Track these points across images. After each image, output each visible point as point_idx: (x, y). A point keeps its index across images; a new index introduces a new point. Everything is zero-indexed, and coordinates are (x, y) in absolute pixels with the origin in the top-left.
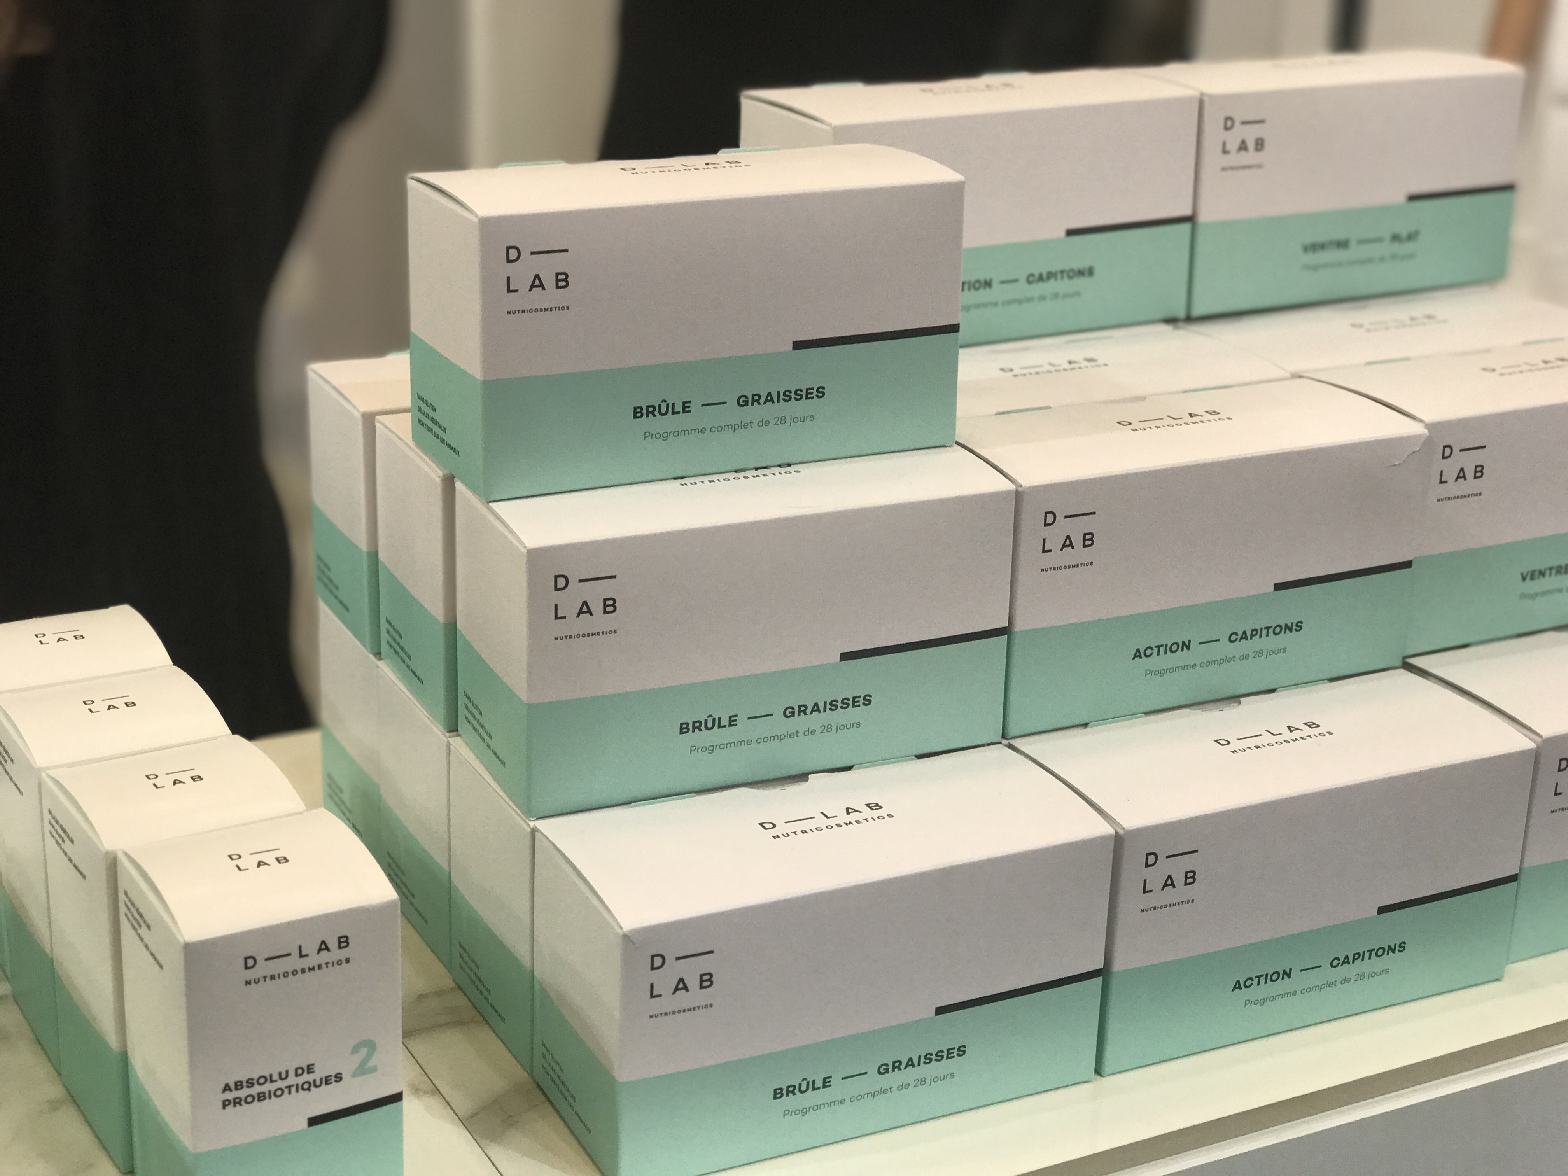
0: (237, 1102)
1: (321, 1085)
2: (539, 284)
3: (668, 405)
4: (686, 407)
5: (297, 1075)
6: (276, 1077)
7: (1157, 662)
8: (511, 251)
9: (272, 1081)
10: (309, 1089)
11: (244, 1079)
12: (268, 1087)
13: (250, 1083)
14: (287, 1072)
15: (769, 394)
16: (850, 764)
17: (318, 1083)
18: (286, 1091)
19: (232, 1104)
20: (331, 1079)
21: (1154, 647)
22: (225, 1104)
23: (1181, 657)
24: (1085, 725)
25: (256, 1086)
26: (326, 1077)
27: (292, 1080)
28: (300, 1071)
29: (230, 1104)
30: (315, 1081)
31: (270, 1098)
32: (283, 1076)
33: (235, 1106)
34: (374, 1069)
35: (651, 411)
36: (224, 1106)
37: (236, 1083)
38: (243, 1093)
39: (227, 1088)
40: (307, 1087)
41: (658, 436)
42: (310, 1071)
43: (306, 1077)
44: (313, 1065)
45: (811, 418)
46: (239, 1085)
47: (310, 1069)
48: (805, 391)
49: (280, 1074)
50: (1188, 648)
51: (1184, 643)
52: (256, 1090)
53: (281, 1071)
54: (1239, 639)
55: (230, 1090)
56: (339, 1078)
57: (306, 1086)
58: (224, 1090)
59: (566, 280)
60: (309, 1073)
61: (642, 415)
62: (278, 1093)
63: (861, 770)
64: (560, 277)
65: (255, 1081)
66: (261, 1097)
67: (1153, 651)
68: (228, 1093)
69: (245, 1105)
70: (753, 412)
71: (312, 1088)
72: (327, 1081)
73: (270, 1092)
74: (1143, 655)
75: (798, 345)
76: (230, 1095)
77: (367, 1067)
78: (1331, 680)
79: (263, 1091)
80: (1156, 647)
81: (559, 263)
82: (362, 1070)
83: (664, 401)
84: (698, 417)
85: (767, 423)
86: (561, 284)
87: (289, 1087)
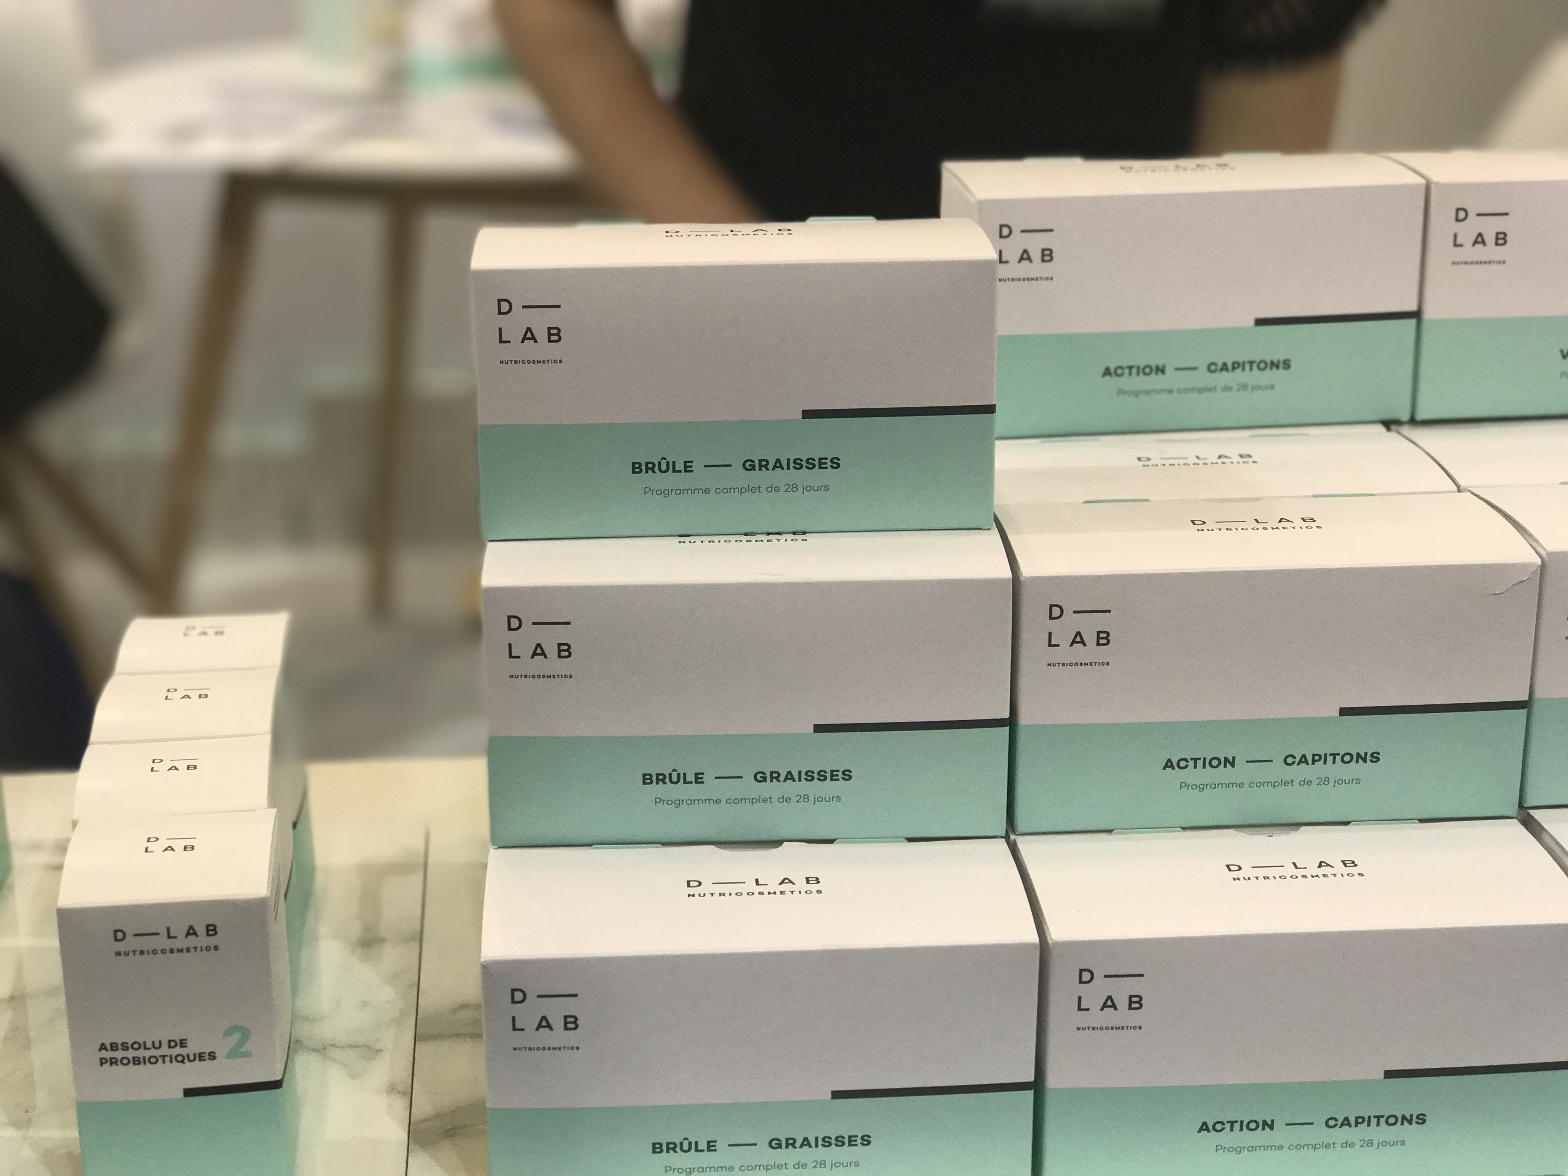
0: (113, 1062)
1: (195, 1059)
2: (531, 337)
3: (668, 463)
4: (688, 467)
5: (170, 1047)
6: (149, 1045)
7: (1191, 775)
8: (503, 303)
9: (145, 1048)
10: (183, 1062)
11: (119, 1042)
12: (141, 1053)
13: (125, 1046)
14: (160, 1042)
15: (778, 461)
16: (832, 837)
17: (192, 1058)
18: (160, 1060)
19: (108, 1063)
20: (204, 1057)
21: (1189, 760)
22: (103, 1061)
23: (1224, 774)
24: (1110, 831)
25: (130, 1050)
26: (200, 1054)
27: (164, 1050)
28: (173, 1044)
29: (107, 1062)
30: (188, 1055)
31: (145, 1063)
32: (157, 1045)
33: (111, 1064)
34: (248, 1054)
35: (650, 467)
36: (102, 1064)
37: (111, 1044)
38: (119, 1054)
39: (103, 1047)
40: (182, 1059)
41: (659, 492)
42: (183, 1045)
43: (178, 1050)
44: (186, 1040)
45: (825, 488)
46: (114, 1047)
47: (183, 1043)
48: (817, 460)
49: (153, 1043)
50: (1233, 765)
51: (1226, 759)
52: (130, 1054)
53: (155, 1040)
54: (1296, 763)
55: (106, 1049)
56: (212, 1056)
57: (180, 1058)
58: (101, 1049)
59: (558, 334)
60: (181, 1046)
61: (641, 471)
62: (153, 1061)
63: (842, 845)
64: (553, 331)
65: (129, 1046)
66: (136, 1061)
67: (1187, 764)
68: (103, 1051)
69: (121, 1067)
70: (759, 477)
71: (186, 1061)
72: (201, 1057)
73: (144, 1058)
74: (1176, 767)
75: (808, 414)
76: (108, 1054)
77: (240, 1051)
78: (1422, 821)
79: (137, 1055)
80: (1192, 759)
81: (552, 318)
82: (235, 1053)
83: (664, 458)
84: (699, 476)
85: (777, 489)
86: (553, 338)
87: (164, 1057)
